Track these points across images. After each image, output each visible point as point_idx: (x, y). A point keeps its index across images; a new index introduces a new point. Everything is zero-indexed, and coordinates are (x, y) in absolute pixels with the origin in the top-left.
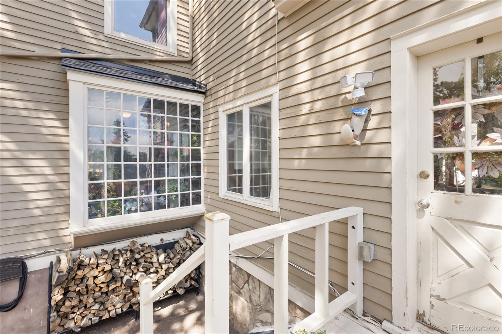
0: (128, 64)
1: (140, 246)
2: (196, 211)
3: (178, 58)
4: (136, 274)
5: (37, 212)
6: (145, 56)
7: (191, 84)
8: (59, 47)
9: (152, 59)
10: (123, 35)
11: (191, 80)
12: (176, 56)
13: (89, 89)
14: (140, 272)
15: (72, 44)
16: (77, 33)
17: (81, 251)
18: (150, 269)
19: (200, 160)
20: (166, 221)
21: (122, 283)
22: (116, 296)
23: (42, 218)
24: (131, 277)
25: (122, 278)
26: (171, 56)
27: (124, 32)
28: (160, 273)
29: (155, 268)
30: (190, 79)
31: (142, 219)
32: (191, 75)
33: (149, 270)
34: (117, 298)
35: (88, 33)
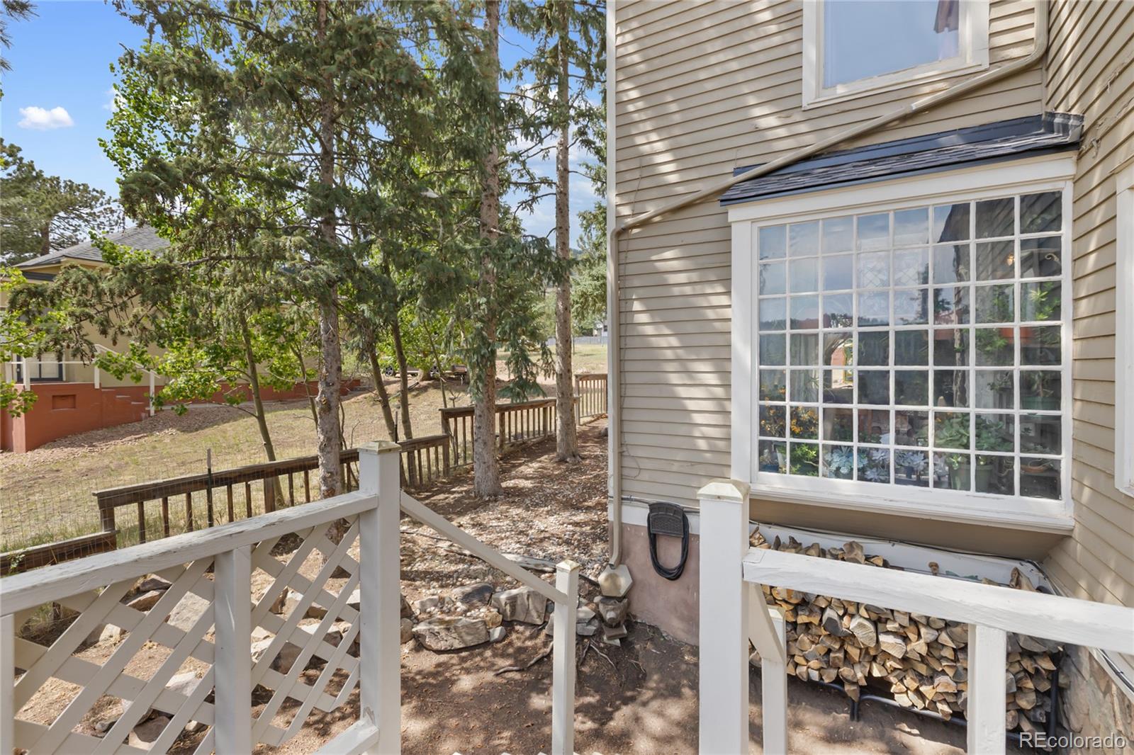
0: (850, 148)
1: (864, 558)
2: (1034, 515)
3: (995, 72)
4: (852, 616)
5: (702, 444)
6: (888, 113)
7: (1042, 131)
8: (730, 168)
9: (908, 111)
10: (841, 90)
11: (1043, 117)
12: (986, 70)
13: (761, 229)
14: (861, 617)
15: (748, 155)
16: (758, 130)
17: (758, 529)
18: (888, 622)
19: (1058, 361)
20: (928, 518)
21: (821, 620)
22: (813, 642)
23: (708, 455)
24: (841, 618)
25: (823, 610)
26: (968, 77)
27: (843, 82)
28: (913, 644)
29: (900, 625)
30: (1041, 115)
31: (862, 496)
32: (1044, 102)
33: (886, 623)
34: (813, 646)
35: (773, 121)
